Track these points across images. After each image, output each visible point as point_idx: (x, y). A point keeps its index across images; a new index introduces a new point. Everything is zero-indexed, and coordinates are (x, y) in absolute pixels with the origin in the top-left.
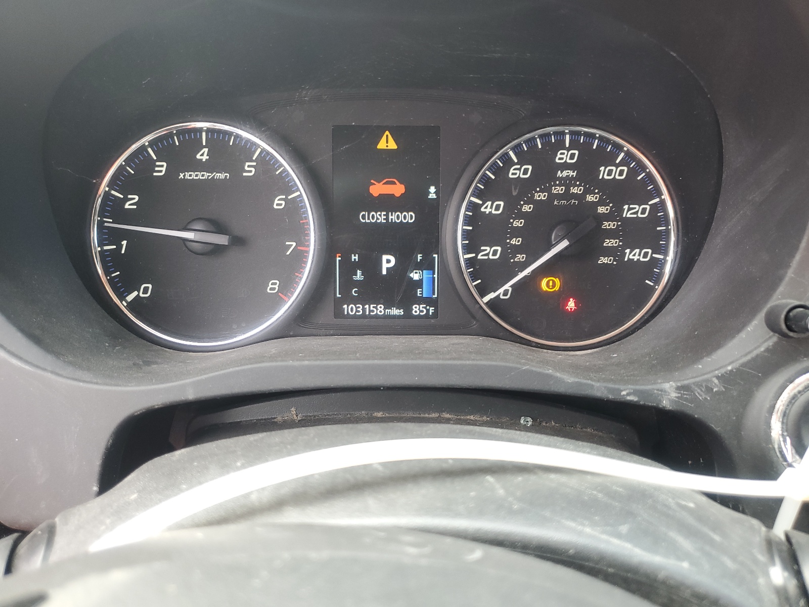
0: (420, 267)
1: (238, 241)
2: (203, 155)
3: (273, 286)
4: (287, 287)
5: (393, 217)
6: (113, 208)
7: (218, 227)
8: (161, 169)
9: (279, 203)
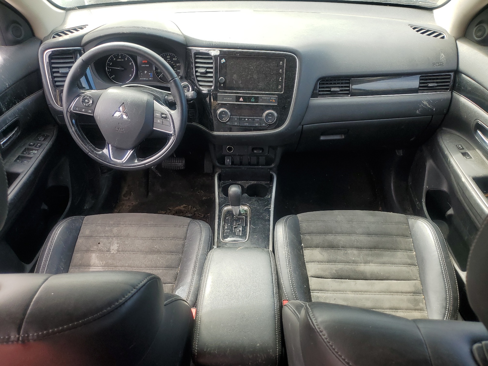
0: (150, 73)
1: (125, 69)
2: (120, 57)
3: (130, 75)
4: (132, 76)
5: (146, 66)
6: (109, 65)
7: (123, 67)
8: (115, 59)
9: (130, 64)
